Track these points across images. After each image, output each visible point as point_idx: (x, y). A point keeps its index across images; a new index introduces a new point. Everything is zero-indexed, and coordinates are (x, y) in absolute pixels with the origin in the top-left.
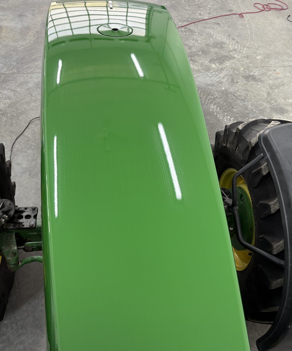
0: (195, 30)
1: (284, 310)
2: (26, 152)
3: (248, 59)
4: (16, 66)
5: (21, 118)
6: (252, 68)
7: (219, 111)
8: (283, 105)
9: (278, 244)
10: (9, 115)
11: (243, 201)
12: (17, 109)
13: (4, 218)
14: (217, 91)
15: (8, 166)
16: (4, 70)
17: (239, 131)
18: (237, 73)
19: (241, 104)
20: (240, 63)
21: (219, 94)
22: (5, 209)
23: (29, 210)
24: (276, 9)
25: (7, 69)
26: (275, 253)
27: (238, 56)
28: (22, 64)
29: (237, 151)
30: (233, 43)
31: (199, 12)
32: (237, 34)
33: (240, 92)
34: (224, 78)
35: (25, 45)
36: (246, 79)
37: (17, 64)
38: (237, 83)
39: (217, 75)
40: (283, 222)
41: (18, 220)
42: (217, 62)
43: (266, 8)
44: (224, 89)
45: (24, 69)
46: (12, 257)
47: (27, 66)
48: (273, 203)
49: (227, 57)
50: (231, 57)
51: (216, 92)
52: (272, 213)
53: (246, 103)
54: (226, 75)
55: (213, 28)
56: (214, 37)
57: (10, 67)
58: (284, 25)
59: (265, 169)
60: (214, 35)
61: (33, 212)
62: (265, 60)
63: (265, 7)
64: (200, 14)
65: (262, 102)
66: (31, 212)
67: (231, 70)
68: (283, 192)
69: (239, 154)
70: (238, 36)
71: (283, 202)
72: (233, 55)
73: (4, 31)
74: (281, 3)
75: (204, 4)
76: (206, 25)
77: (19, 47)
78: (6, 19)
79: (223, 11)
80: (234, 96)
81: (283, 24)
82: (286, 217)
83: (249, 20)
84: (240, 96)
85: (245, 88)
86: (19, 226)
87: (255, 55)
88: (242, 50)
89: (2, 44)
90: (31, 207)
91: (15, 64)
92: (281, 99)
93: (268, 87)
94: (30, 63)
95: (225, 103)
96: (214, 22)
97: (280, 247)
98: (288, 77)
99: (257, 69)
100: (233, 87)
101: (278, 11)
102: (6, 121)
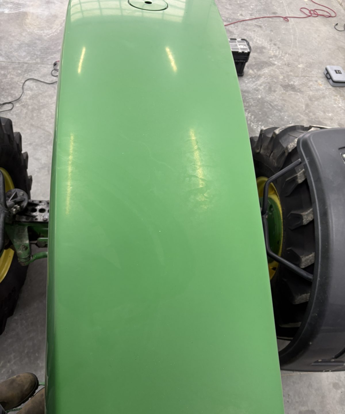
0: (235, 31)
1: (307, 326)
2: (46, 147)
3: (289, 67)
4: (40, 56)
5: (42, 111)
6: (292, 77)
7: (253, 120)
8: (321, 119)
9: (307, 257)
10: (30, 107)
11: (272, 212)
12: (39, 102)
13: (15, 208)
14: (252, 98)
15: (25, 158)
16: (27, 59)
17: (275, 135)
18: (276, 81)
19: (277, 114)
20: (280, 71)
21: (254, 102)
22: (18, 199)
23: (43, 204)
24: (323, 15)
25: (31, 59)
26: (303, 267)
27: (278, 62)
28: (46, 54)
29: (271, 157)
30: (274, 48)
31: (240, 12)
32: (279, 39)
33: (277, 102)
34: (261, 85)
35: (51, 34)
36: (284, 88)
37: (41, 54)
38: (275, 91)
39: (254, 82)
40: (316, 233)
41: (31, 213)
42: (256, 68)
43: (313, 14)
44: (260, 97)
45: (48, 60)
46: (23, 251)
47: (52, 56)
48: (307, 213)
49: (267, 63)
50: (270, 63)
51: (251, 100)
52: (304, 224)
53: (283, 113)
54: (263, 82)
55: (254, 31)
56: (255, 40)
57: (33, 56)
58: (331, 33)
59: (300, 176)
60: (254, 39)
61: (48, 206)
62: (307, 70)
63: (312, 12)
64: (241, 15)
65: (299, 114)
66: (45, 206)
67: (270, 78)
68: (319, 201)
69: (273, 160)
70: (280, 41)
71: (318, 211)
72: (273, 62)
73: (29, 18)
74: (329, 10)
75: (246, 4)
76: (246, 27)
77: (45, 36)
78: (32, 5)
79: (266, 13)
80: (271, 105)
81: (329, 32)
82: (320, 228)
83: (293, 25)
84: (277, 105)
85: (283, 97)
86: (32, 219)
87: (296, 63)
88: (283, 56)
89: (27, 31)
90: (46, 201)
91: (39, 53)
92: (320, 112)
93: (307, 99)
94: (55, 53)
95: (260, 112)
96: (256, 25)
97: (309, 261)
98: (330, 90)
99: (298, 78)
100: (269, 95)
101: (325, 18)
102: (26, 113)
